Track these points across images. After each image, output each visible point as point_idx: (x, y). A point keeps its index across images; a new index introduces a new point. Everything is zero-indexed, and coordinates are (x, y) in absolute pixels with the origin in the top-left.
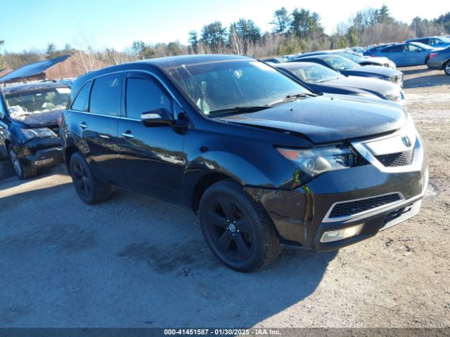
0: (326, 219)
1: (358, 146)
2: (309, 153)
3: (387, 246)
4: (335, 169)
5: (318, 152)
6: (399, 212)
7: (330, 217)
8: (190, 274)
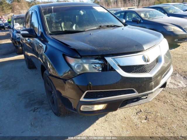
0: (82, 99)
1: (109, 60)
2: (80, 61)
3: (137, 114)
4: (91, 71)
5: (84, 61)
6: (138, 99)
7: (84, 98)
8: (36, 111)
